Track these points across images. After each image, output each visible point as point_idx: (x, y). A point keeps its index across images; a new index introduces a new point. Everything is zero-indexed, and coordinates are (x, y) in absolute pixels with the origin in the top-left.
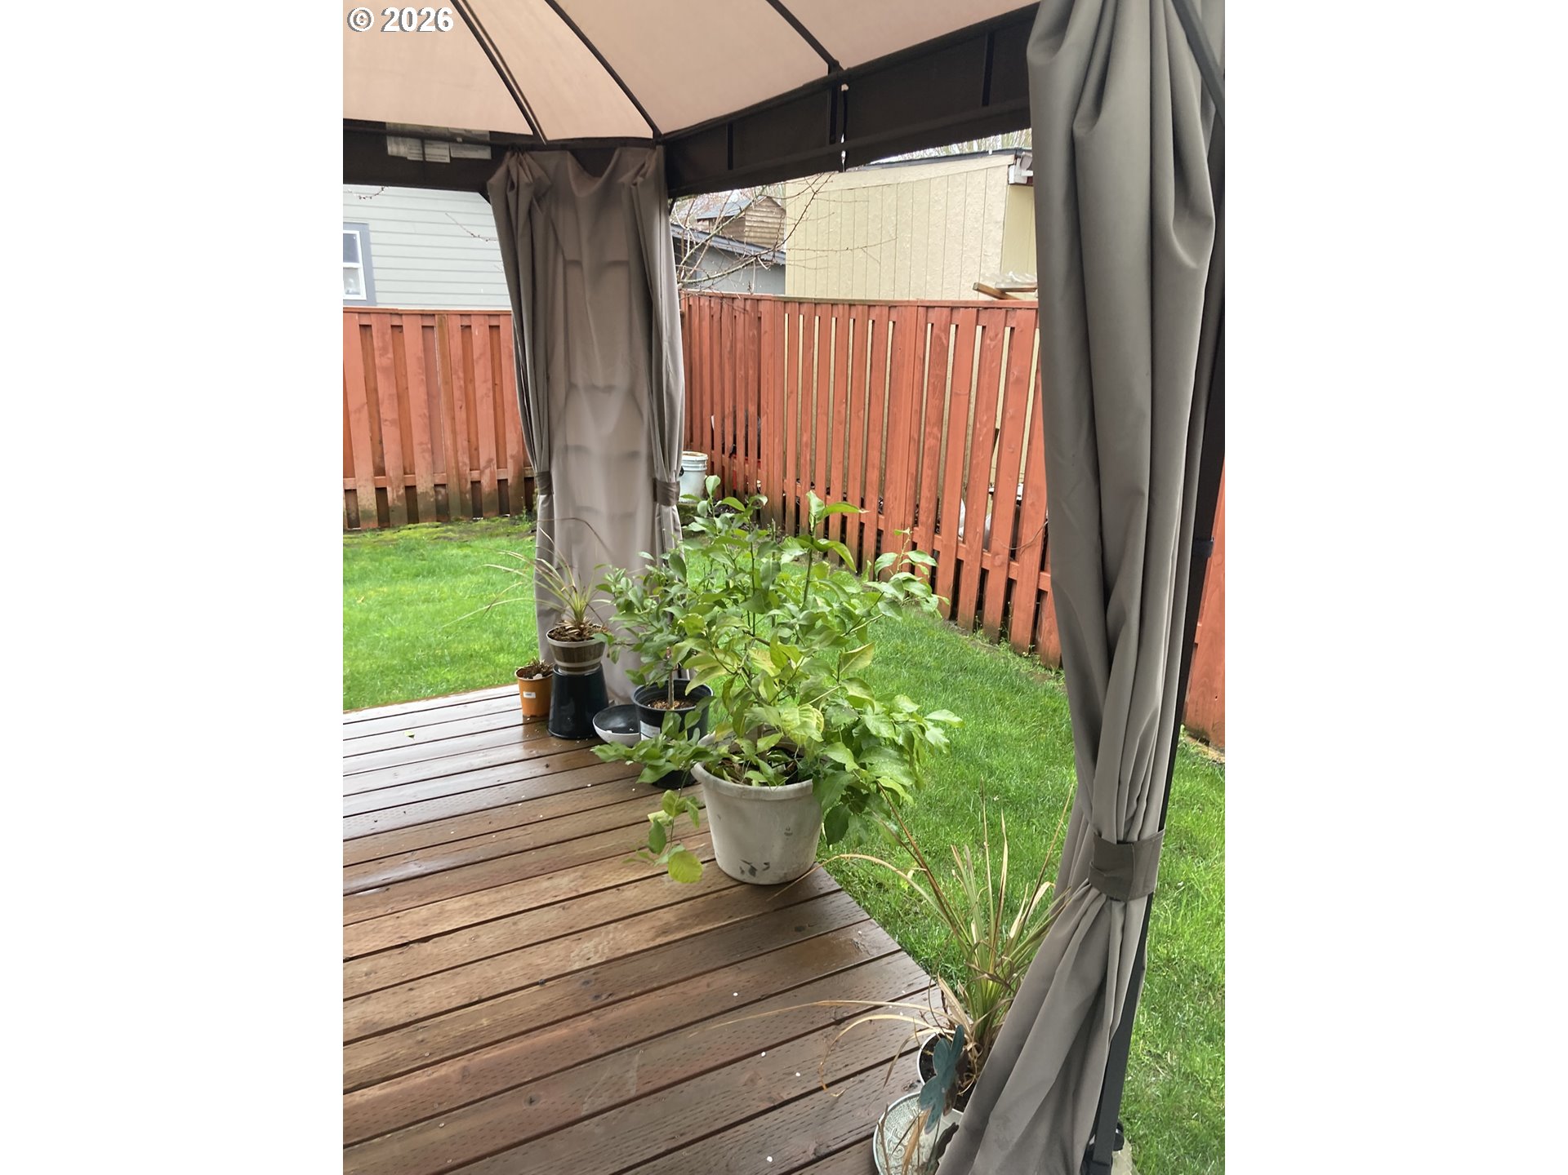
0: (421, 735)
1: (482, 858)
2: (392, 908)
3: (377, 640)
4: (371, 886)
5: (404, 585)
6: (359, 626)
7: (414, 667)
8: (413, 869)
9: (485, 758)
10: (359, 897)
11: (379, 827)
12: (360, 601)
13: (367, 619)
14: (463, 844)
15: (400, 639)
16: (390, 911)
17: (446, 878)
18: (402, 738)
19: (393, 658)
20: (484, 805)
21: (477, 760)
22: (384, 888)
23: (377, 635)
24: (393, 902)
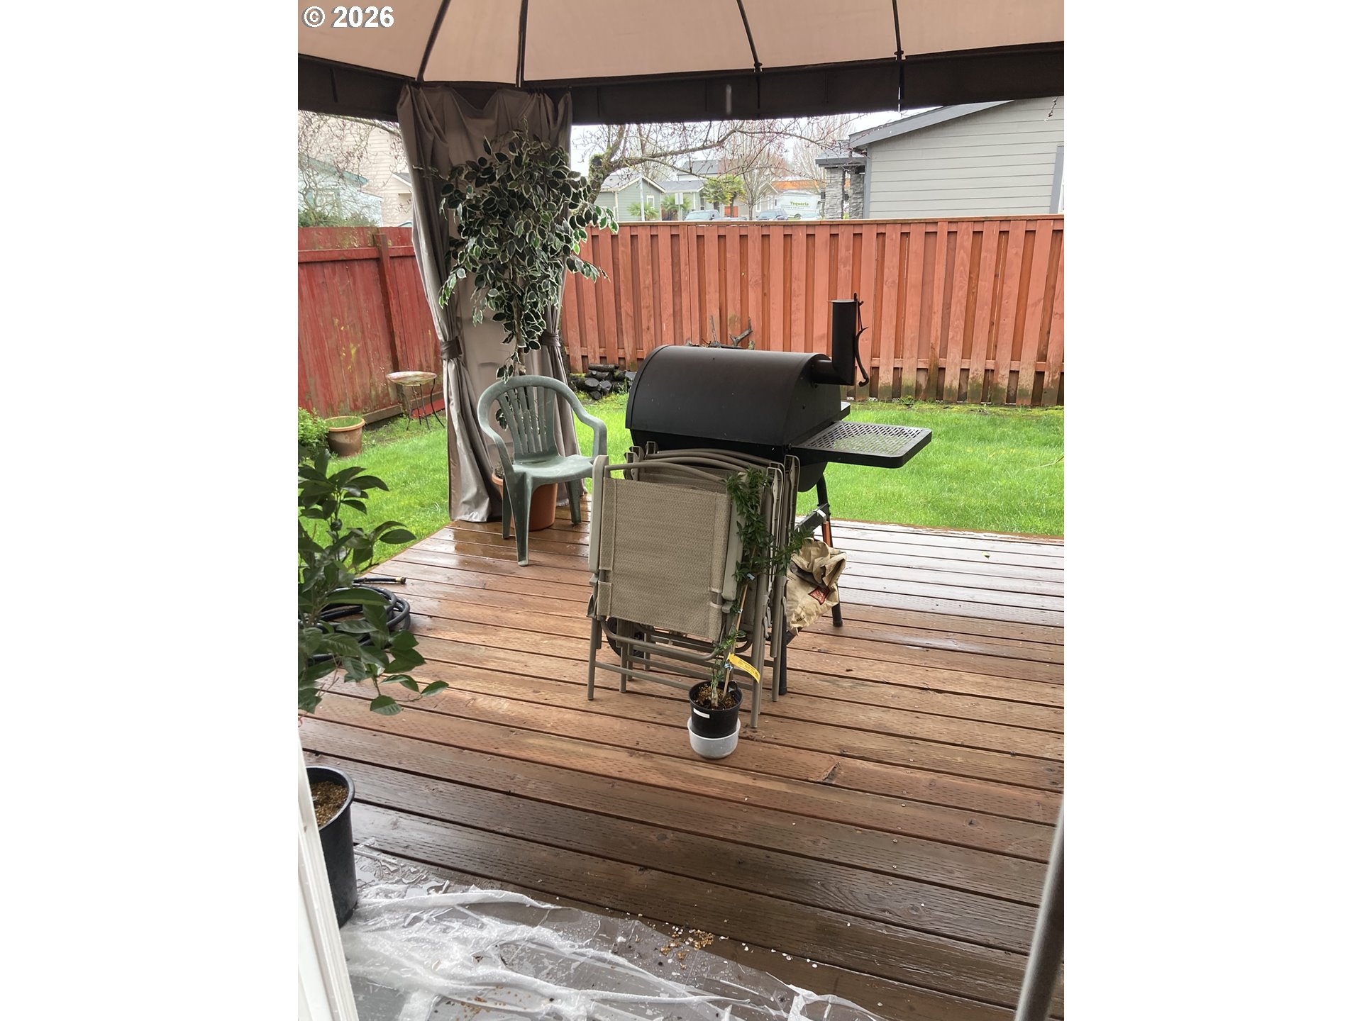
0: (994, 557)
1: (1005, 655)
2: (925, 664)
3: (993, 486)
4: (918, 644)
5: (1031, 450)
6: (983, 474)
7: (1013, 512)
8: (950, 644)
9: (1038, 587)
10: (908, 648)
11: (937, 609)
12: (991, 456)
13: (991, 469)
14: (995, 641)
15: (1010, 489)
16: (923, 665)
17: (972, 658)
18: (980, 556)
19: (999, 501)
20: (1023, 620)
21: (1030, 587)
22: (925, 649)
23: (994, 482)
24: (928, 660)
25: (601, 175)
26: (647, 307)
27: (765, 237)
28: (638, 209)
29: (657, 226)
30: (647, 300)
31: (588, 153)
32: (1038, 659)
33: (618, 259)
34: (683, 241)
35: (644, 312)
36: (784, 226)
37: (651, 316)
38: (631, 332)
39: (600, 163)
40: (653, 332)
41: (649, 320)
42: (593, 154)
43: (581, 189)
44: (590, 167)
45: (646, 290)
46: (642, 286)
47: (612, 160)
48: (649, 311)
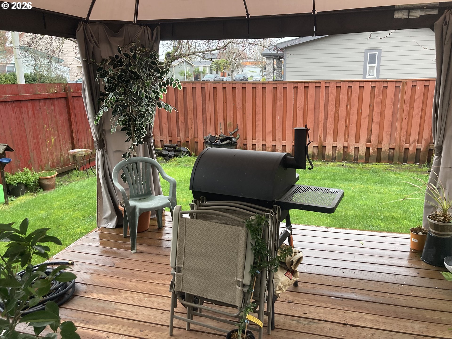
0: (366, 244)
1: (382, 302)
2: (343, 308)
3: (356, 204)
4: (337, 296)
5: (370, 185)
6: (351, 198)
7: (368, 218)
8: (353, 296)
9: (390, 261)
10: (333, 299)
11: (344, 275)
12: (353, 189)
13: (354, 195)
14: (375, 293)
15: (365, 206)
16: (342, 309)
17: (366, 304)
18: (359, 244)
19: (361, 212)
20: (387, 280)
21: (387, 261)
22: (341, 299)
23: (356, 202)
24: (344, 306)
25: (170, 61)
26: (191, 119)
27: (244, 88)
28: (183, 73)
29: (195, 83)
30: (190, 116)
31: (165, 51)
32: (399, 305)
33: (178, 98)
34: (207, 90)
35: (189, 121)
36: (252, 83)
37: (192, 123)
38: (183, 129)
39: (170, 56)
40: (193, 130)
41: (192, 125)
42: (167, 52)
43: (165, 70)
44: (165, 57)
45: (190, 111)
46: (188, 109)
47: (176, 54)
48: (192, 121)
